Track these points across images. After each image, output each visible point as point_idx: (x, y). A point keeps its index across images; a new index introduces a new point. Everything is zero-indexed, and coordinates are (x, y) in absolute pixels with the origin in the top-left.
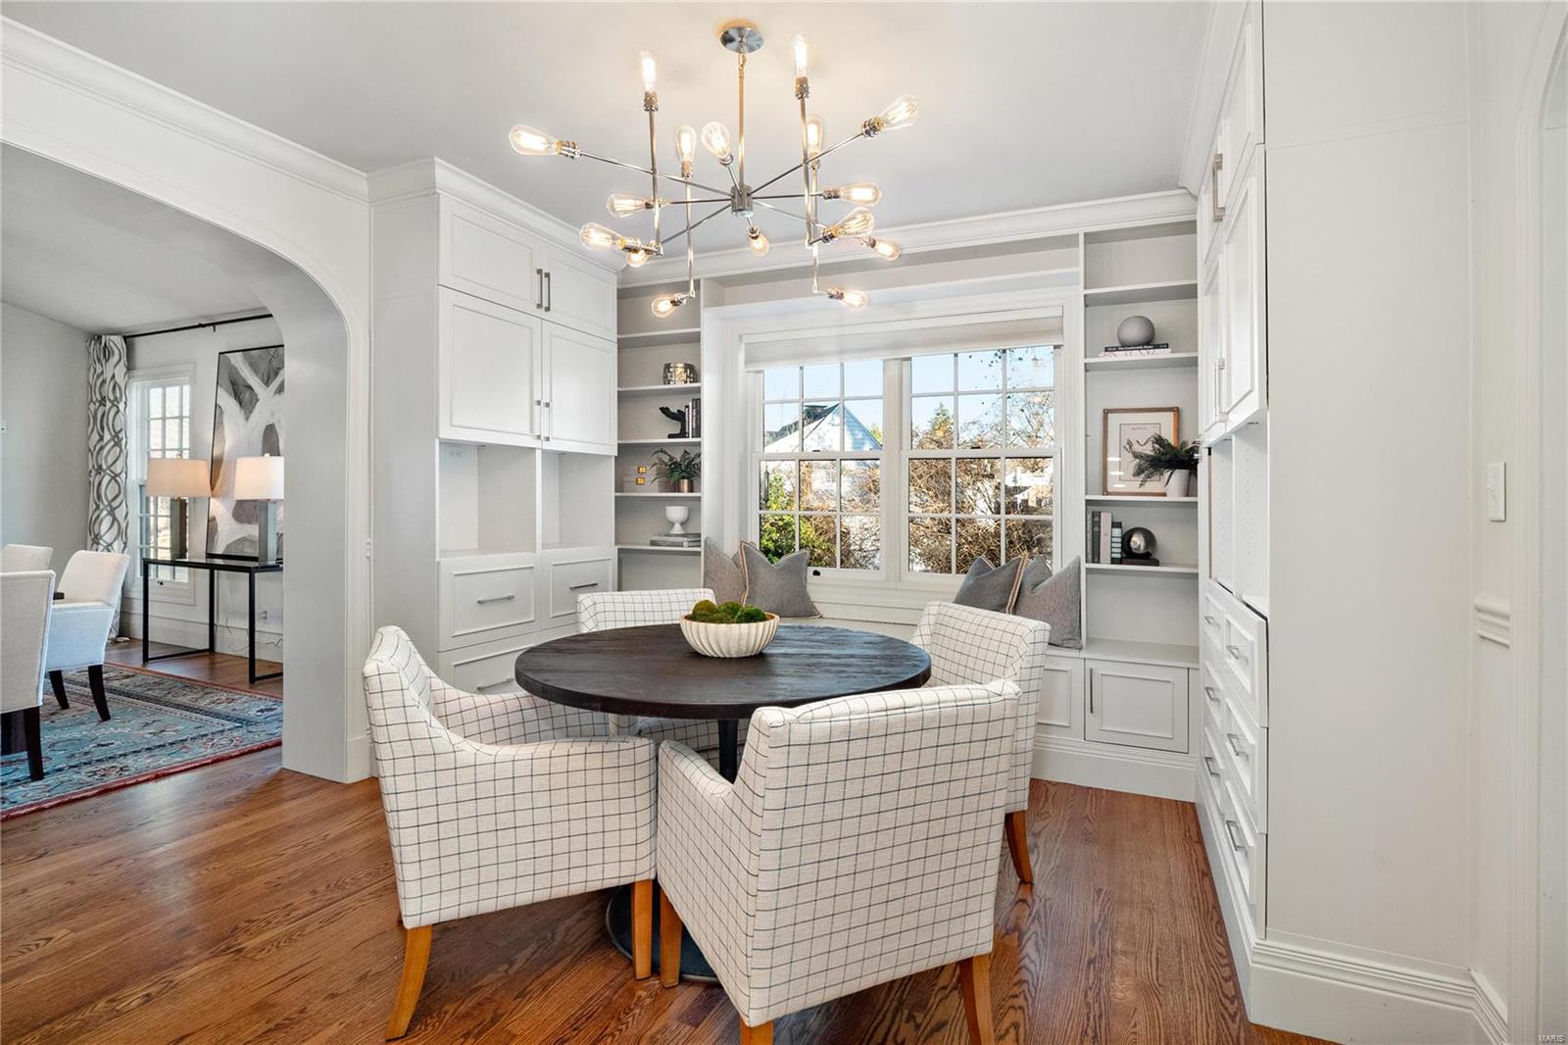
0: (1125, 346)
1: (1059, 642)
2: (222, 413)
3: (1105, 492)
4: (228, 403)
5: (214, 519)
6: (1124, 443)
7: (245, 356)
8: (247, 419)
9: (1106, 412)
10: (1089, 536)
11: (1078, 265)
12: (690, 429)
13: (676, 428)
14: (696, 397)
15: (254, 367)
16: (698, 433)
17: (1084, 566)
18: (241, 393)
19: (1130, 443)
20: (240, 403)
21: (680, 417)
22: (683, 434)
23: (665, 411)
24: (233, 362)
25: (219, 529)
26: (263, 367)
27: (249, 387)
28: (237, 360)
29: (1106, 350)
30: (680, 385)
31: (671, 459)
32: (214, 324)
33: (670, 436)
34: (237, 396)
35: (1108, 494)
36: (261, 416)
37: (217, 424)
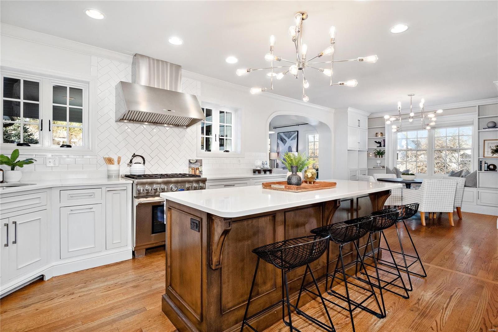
0: (489, 128)
1: (471, 186)
2: (279, 144)
3: (484, 157)
4: (280, 142)
5: (278, 163)
6: (489, 147)
7: (284, 134)
8: (284, 145)
9: (484, 141)
10: (479, 166)
11: (476, 112)
12: (382, 145)
13: (379, 145)
14: (384, 139)
15: (286, 135)
16: (384, 146)
17: (478, 171)
18: (282, 140)
19: (490, 147)
20: (283, 142)
21: (380, 143)
22: (380, 146)
23: (376, 142)
24: (281, 134)
25: (279, 165)
26: (288, 135)
27: (285, 139)
28: (282, 134)
29: (484, 129)
30: (380, 137)
31: (378, 151)
32: (276, 128)
33: (377, 147)
34: (282, 141)
35: (485, 157)
36: (287, 145)
37: (278, 146)
